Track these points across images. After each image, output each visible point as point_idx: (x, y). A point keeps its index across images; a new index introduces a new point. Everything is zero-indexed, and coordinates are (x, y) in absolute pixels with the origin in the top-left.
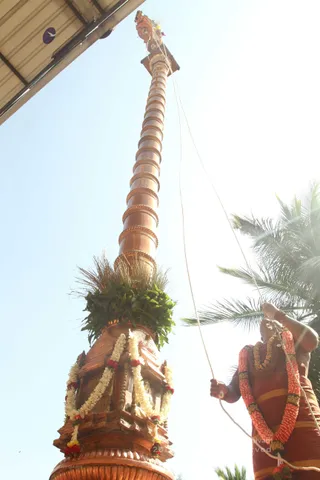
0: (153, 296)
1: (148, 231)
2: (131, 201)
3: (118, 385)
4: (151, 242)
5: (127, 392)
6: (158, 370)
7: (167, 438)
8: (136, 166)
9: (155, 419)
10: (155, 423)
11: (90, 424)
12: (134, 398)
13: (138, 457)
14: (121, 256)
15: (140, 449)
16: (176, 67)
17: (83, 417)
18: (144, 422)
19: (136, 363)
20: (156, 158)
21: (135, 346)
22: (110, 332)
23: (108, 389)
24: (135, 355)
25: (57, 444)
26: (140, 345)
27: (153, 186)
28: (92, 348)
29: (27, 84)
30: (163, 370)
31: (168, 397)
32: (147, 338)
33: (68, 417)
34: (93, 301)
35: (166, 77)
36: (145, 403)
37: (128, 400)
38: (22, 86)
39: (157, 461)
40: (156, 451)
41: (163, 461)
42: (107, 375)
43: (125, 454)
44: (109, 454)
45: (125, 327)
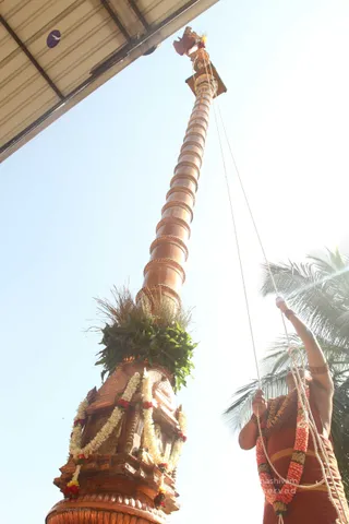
0: (173, 334)
1: (176, 265)
2: (160, 231)
3: (126, 426)
4: (177, 277)
5: (135, 435)
6: (171, 415)
7: (173, 488)
8: (170, 193)
9: (162, 467)
10: (163, 471)
11: (93, 465)
12: (142, 442)
13: (140, 505)
14: (144, 290)
15: (143, 498)
16: (222, 89)
17: (87, 457)
18: (150, 469)
19: (148, 405)
20: (192, 186)
21: (149, 386)
22: (124, 370)
23: (116, 429)
24: (148, 397)
25: (57, 482)
26: (155, 387)
27: (186, 216)
28: (104, 384)
29: (63, 98)
30: (177, 415)
31: (180, 445)
32: (163, 379)
33: (71, 456)
34: (110, 335)
35: (211, 99)
36: (153, 448)
37: (136, 444)
38: (58, 99)
39: (161, 512)
40: (160, 501)
41: (168, 512)
42: (117, 415)
43: (127, 501)
44: (110, 500)
45: (141, 365)
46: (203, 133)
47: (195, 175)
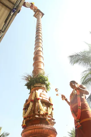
4: (42, 65)
10: (47, 115)
11: (28, 119)
13: (42, 125)
16: (43, 14)
17: (26, 117)
23: (32, 108)
26: (41, 94)
30: (49, 99)
32: (43, 91)
36: (42, 109)
42: (31, 104)
44: (34, 126)
45: (35, 90)
46: (40, 27)
47: (41, 38)
